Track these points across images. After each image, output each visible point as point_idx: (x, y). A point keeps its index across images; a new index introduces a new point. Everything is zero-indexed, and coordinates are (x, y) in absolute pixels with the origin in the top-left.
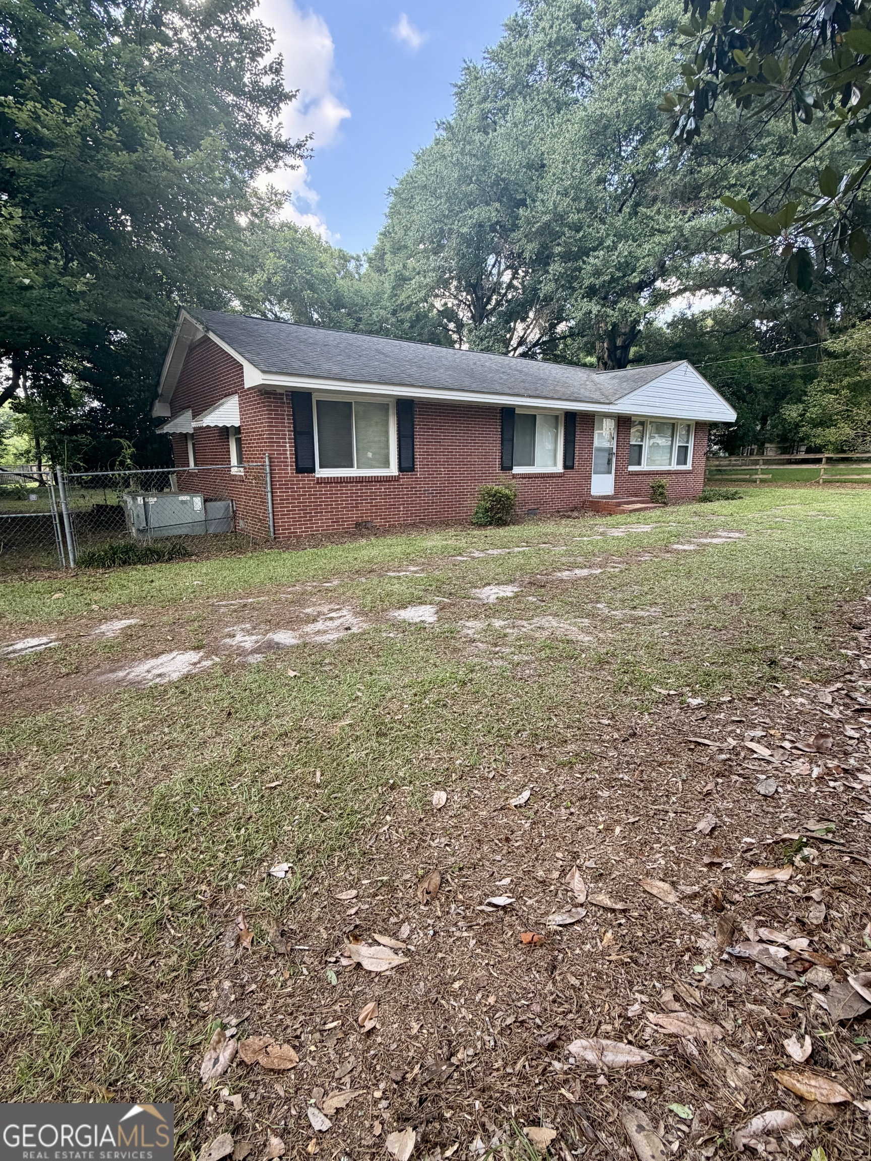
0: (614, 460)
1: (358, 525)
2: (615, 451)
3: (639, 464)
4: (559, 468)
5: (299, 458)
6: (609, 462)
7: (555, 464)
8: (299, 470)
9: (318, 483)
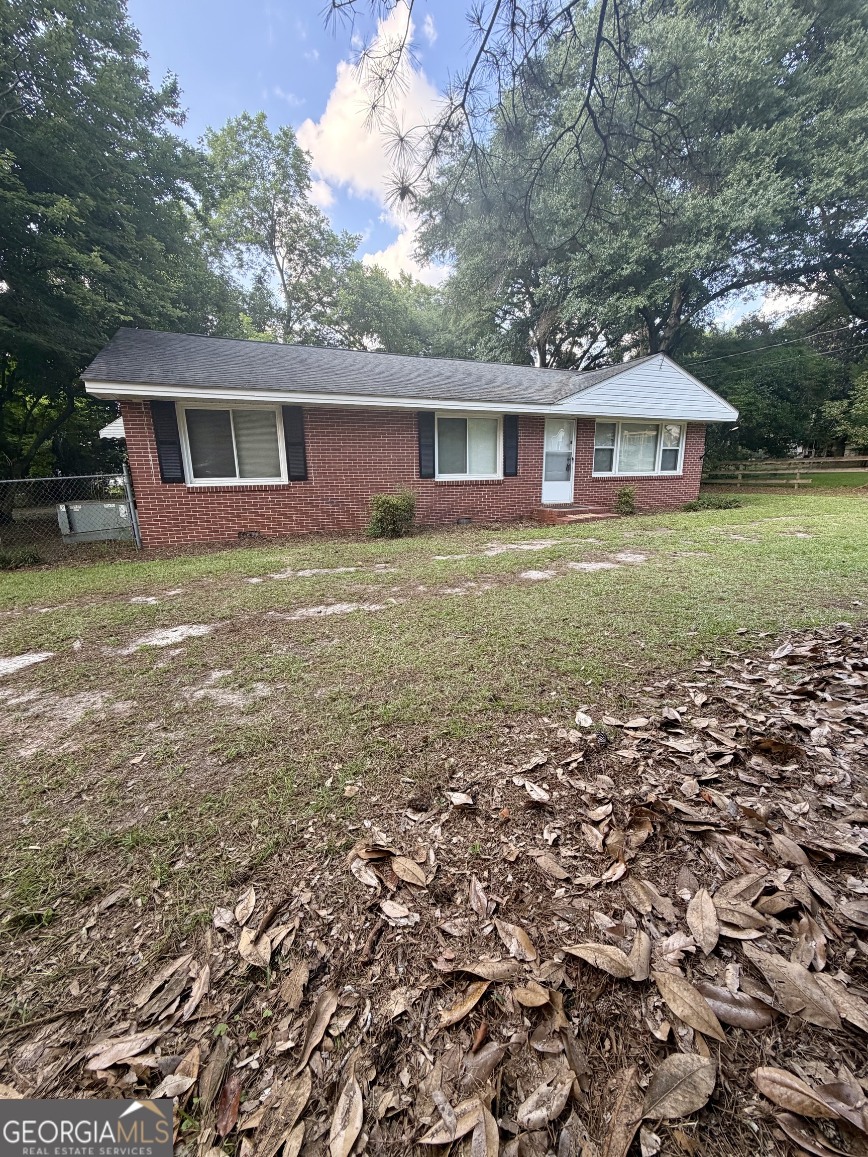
0: (573, 466)
1: (240, 535)
2: (574, 456)
3: (610, 470)
4: (499, 476)
5: (164, 467)
6: (568, 468)
7: (495, 471)
8: (165, 480)
9: (189, 493)
